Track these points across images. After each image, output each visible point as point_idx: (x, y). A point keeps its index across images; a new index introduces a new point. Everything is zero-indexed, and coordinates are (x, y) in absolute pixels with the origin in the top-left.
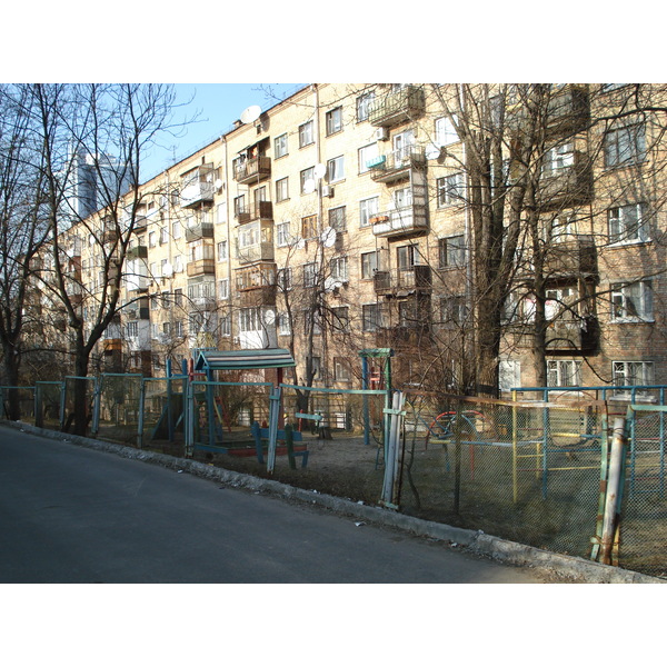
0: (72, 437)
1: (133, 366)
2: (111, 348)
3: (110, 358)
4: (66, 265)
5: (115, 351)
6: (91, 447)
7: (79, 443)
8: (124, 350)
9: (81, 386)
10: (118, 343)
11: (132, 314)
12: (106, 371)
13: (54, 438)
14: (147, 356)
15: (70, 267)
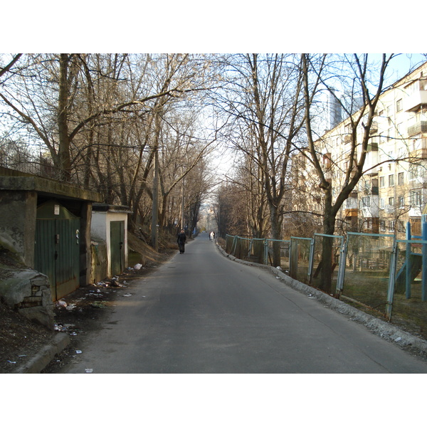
0: (318, 292)
1: (366, 228)
2: (350, 215)
3: (350, 222)
4: (322, 159)
5: (353, 217)
6: (335, 308)
7: (323, 302)
8: (359, 216)
9: (328, 243)
10: (356, 211)
11: (366, 192)
12: (347, 230)
13: (301, 291)
14: (376, 221)
15: (324, 160)
